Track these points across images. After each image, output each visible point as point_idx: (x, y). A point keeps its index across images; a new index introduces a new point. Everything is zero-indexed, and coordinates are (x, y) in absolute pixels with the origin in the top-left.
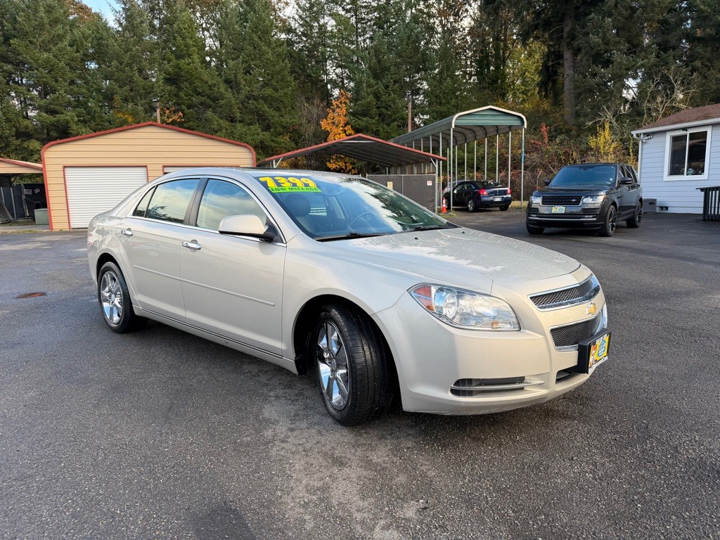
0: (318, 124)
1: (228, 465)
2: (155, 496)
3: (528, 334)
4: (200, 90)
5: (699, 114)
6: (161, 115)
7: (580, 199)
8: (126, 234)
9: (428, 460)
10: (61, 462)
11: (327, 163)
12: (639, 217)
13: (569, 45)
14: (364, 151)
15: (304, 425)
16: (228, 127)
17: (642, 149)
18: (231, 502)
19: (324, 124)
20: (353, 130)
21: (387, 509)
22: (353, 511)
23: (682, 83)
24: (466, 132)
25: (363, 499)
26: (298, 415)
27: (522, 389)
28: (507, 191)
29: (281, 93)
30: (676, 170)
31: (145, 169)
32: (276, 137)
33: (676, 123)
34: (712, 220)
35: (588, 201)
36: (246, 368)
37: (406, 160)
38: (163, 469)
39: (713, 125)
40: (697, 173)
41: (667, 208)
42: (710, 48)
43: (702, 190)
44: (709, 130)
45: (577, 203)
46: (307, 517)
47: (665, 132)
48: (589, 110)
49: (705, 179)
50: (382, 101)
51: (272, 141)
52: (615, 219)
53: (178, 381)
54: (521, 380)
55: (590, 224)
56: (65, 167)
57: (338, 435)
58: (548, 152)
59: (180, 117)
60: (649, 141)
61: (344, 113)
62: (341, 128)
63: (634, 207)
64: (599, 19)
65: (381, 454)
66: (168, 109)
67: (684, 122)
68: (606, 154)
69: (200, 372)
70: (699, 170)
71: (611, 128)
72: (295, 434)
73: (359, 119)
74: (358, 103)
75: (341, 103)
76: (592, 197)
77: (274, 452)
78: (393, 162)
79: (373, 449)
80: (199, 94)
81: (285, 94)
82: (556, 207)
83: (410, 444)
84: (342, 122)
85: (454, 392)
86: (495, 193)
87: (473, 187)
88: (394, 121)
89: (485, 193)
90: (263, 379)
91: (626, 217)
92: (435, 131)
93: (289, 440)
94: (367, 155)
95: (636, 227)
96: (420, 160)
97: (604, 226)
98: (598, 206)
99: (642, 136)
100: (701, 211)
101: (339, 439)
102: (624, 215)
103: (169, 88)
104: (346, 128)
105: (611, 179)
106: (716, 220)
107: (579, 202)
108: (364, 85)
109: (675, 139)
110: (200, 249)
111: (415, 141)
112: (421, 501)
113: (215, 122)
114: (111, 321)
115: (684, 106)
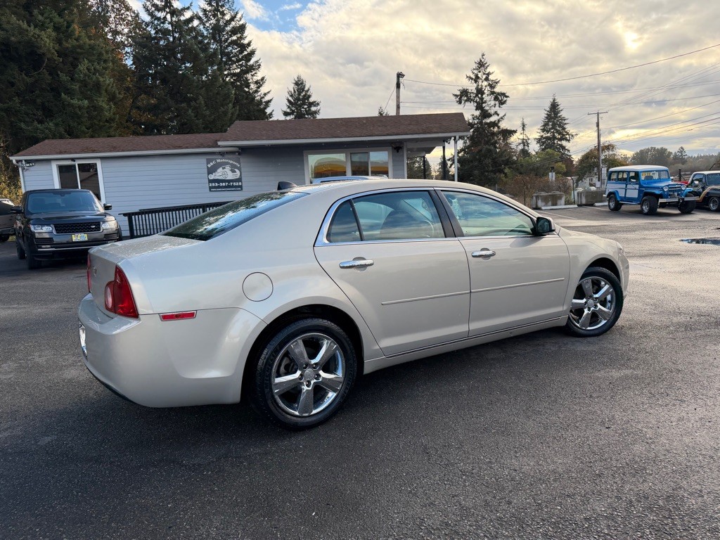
8: (354, 266)
17: (23, 176)
35: (106, 227)
39: (102, 158)
43: (125, 215)
44: (98, 162)
47: (49, 161)
60: (31, 168)
67: (71, 153)
82: (76, 234)
107: (99, 228)
114: (307, 415)
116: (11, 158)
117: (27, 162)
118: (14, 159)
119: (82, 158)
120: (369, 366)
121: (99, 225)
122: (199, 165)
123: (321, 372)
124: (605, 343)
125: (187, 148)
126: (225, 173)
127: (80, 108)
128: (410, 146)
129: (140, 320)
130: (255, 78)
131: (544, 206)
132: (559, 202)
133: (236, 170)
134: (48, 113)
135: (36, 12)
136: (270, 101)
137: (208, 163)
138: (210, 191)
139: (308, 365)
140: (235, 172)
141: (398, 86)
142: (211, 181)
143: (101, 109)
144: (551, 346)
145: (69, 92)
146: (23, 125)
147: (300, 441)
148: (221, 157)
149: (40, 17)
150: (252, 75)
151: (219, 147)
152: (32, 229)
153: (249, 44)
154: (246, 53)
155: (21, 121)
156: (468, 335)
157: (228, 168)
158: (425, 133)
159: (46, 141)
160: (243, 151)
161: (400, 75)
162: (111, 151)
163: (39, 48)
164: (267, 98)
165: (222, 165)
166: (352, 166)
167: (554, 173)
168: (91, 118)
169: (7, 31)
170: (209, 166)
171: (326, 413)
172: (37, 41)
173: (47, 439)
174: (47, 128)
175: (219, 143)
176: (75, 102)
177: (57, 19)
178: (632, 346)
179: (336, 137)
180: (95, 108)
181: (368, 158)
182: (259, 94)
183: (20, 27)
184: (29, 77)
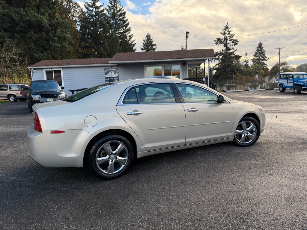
8: (133, 114)
17: (33, 75)
33: (47, 66)
35: (61, 96)
39: (63, 68)
43: (71, 91)
44: (61, 70)
60: (36, 72)
67: (51, 66)
99: (32, 69)
109: (48, 73)
110: (198, 110)
114: (111, 173)
115: (15, 57)
116: (28, 68)
117: (34, 69)
118: (29, 68)
119: (55, 68)
120: (139, 155)
121: (58, 95)
122: (102, 71)
123: (118, 157)
124: (250, 150)
125: (97, 64)
126: (112, 74)
127: (57, 47)
128: (190, 63)
129: (42, 133)
130: (129, 35)
131: (251, 89)
132: (257, 88)
133: (116, 73)
134: (45, 49)
135: (41, 9)
136: (135, 44)
137: (105, 70)
138: (106, 82)
139: (112, 153)
140: (116, 74)
141: (187, 37)
142: (106, 78)
143: (66, 48)
144: (226, 150)
145: (54, 41)
146: (35, 54)
147: (107, 183)
148: (110, 68)
149: (43, 11)
150: (128, 33)
151: (109, 63)
152: (32, 96)
153: (127, 20)
154: (125, 24)
155: (34, 53)
156: (185, 144)
157: (113, 72)
158: (195, 57)
159: (42, 61)
160: (119, 65)
161: (187, 33)
162: (66, 65)
163: (42, 23)
164: (134, 43)
165: (111, 71)
166: (164, 72)
167: (258, 75)
168: (61, 51)
169: (29, 17)
170: (106, 71)
171: (120, 173)
172: (41, 21)
173: (13, 178)
174: (44, 56)
175: (109, 62)
176: (56, 45)
177: (49, 11)
178: (261, 151)
179: (157, 60)
180: (64, 47)
181: (171, 68)
182: (130, 41)
183: (35, 15)
184: (38, 35)
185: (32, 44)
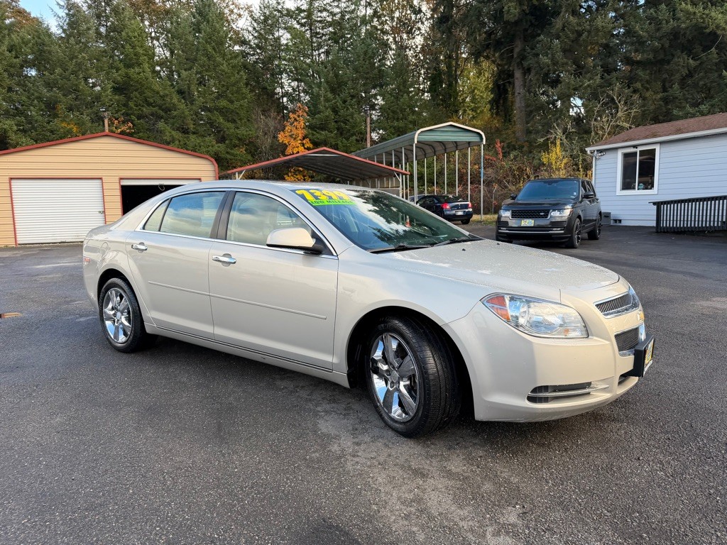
0: (275, 137)
1: (308, 482)
2: (247, 518)
3: (597, 340)
4: (151, 100)
5: (648, 133)
6: (109, 126)
7: (548, 212)
8: (137, 249)
9: (505, 467)
10: (128, 489)
11: (286, 176)
12: (599, 230)
13: (520, 64)
14: (327, 164)
15: (367, 438)
16: (181, 139)
17: (596, 165)
18: (329, 518)
19: (281, 137)
20: (311, 143)
21: (488, 516)
22: (457, 519)
23: (626, 103)
24: (426, 147)
25: (461, 507)
26: (356, 430)
27: (589, 393)
28: (468, 205)
29: (237, 104)
30: (627, 185)
31: (99, 181)
32: (232, 149)
33: (626, 141)
34: (664, 232)
35: (555, 215)
36: (281, 384)
37: (369, 174)
38: (242, 490)
39: (661, 143)
40: (646, 188)
41: (620, 221)
42: (648, 71)
43: (654, 204)
44: (657, 148)
45: (546, 216)
46: (415, 529)
47: (616, 149)
48: (540, 127)
49: (656, 193)
50: (340, 116)
51: (227, 153)
52: (580, 231)
53: (214, 400)
54: (589, 384)
55: (558, 237)
56: (11, 179)
57: (406, 448)
58: (502, 167)
59: (130, 128)
60: (602, 157)
61: (302, 127)
62: (299, 142)
63: (596, 220)
64: (547, 41)
65: (457, 464)
66: (116, 119)
67: (634, 140)
68: (558, 169)
69: (233, 390)
70: (649, 185)
71: (562, 144)
72: (363, 447)
73: (318, 133)
74: (316, 116)
75: (299, 116)
76: (559, 210)
77: (349, 466)
78: (356, 176)
79: (447, 460)
80: (149, 104)
81: (241, 105)
82: (525, 220)
83: (481, 453)
84: (300, 135)
85: (531, 399)
86: (457, 207)
87: (436, 201)
88: (352, 135)
89: (448, 207)
90: (304, 394)
91: (588, 230)
92: (398, 146)
93: (359, 454)
94: (329, 169)
95: (597, 239)
96: (384, 174)
97: (571, 238)
98: (565, 219)
99: (596, 152)
100: (654, 224)
101: (408, 451)
102: (587, 228)
103: (117, 97)
104: (304, 142)
105: (575, 194)
106: (667, 232)
107: (547, 215)
108: (322, 99)
109: (626, 156)
110: (235, 263)
111: (377, 155)
112: (517, 507)
113: (167, 133)
114: (116, 341)
115: (627, 125)
116: (586, 149)
117: (600, 151)
119: (643, 144)
156: (214, 338)
172: (704, 22)
183: (688, 13)
184: (695, 60)
185: (676, 86)
